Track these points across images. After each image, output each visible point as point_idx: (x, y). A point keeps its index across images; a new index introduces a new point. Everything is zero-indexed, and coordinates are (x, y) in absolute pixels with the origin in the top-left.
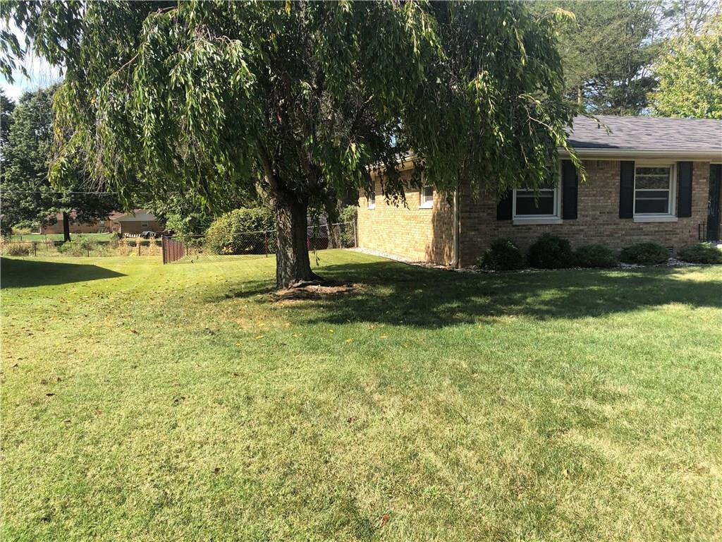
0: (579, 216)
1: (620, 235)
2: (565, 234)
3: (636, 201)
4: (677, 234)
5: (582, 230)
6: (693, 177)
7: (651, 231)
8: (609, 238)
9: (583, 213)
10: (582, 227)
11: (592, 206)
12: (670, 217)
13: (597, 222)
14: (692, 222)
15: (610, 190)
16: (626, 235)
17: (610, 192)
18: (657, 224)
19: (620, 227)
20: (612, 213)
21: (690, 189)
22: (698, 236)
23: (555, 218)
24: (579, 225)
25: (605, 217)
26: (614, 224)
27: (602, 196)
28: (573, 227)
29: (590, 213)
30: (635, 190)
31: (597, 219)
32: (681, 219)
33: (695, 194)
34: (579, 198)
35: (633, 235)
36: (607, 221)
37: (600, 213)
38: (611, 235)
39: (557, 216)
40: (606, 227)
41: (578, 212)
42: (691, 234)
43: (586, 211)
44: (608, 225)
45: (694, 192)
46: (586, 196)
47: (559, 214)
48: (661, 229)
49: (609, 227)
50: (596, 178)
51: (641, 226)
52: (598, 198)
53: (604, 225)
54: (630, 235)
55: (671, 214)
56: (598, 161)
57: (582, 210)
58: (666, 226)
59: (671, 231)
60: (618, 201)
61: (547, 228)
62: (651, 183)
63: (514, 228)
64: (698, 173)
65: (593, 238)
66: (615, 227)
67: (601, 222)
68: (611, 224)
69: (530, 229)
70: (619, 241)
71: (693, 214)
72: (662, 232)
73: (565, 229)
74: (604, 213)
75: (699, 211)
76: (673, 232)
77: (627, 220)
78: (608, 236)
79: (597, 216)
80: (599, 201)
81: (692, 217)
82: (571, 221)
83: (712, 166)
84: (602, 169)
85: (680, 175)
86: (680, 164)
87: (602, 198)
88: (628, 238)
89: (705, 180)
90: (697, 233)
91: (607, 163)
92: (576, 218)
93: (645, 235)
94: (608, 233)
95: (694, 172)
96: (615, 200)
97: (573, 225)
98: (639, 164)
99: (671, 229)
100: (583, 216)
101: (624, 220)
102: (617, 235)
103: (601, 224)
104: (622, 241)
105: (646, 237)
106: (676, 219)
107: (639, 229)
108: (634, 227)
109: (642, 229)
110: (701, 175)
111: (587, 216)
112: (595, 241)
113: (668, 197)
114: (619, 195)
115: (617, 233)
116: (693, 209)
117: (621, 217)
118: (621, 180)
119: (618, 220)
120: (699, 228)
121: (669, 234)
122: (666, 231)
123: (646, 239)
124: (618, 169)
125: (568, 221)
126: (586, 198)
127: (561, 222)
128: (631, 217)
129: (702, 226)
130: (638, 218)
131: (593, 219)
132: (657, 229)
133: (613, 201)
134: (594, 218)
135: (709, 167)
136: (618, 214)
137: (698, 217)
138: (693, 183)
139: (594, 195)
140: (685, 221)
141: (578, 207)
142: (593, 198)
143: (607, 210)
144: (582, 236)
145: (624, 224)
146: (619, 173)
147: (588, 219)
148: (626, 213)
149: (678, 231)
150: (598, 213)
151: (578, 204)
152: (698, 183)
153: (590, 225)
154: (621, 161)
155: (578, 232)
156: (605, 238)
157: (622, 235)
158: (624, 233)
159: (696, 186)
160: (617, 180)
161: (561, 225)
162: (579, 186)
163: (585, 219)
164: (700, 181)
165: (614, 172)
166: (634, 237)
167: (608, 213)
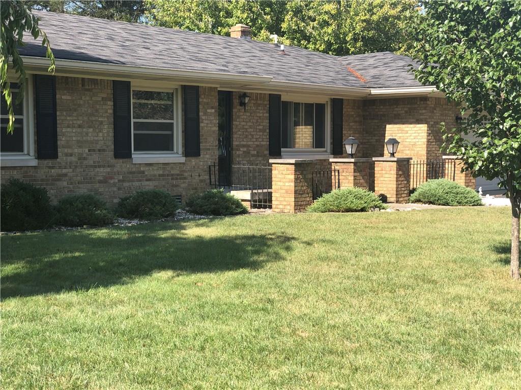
0: (60, 154)
1: (117, 181)
2: (42, 180)
3: (134, 134)
4: (185, 178)
5: (66, 175)
6: (201, 107)
7: (155, 175)
8: (102, 185)
9: (66, 150)
10: (64, 171)
11: (78, 141)
12: (175, 157)
13: (85, 162)
14: (202, 163)
15: (100, 119)
16: (123, 181)
17: (101, 123)
18: (160, 166)
19: (115, 170)
20: (104, 150)
21: (197, 120)
22: (209, 181)
23: (27, 158)
24: (60, 168)
25: (96, 157)
26: (108, 167)
27: (90, 127)
28: (53, 171)
29: (76, 150)
30: (133, 121)
31: (85, 159)
32: (188, 158)
33: (203, 127)
34: (58, 130)
35: (133, 181)
36: (99, 162)
37: (89, 151)
38: (104, 181)
39: (28, 154)
40: (98, 169)
41: (59, 150)
42: (201, 178)
43: (69, 147)
44: (99, 167)
45: (202, 125)
46: (68, 127)
47: (32, 152)
48: (167, 172)
49: (102, 169)
50: (82, 102)
51: (142, 169)
52: (85, 130)
53: (95, 167)
54: (129, 181)
55: (177, 153)
56: (83, 79)
57: (64, 147)
58: (172, 168)
59: (178, 175)
60: (112, 134)
61: (15, 172)
62: (154, 111)
64: (205, 100)
65: (81, 186)
66: (109, 170)
67: (91, 163)
68: (104, 166)
70: (115, 189)
71: (202, 152)
72: (168, 175)
73: (41, 174)
74: (94, 150)
75: (209, 149)
76: (180, 176)
77: (124, 160)
78: (100, 182)
79: (85, 155)
80: (87, 134)
81: (201, 156)
82: (50, 162)
83: (220, 92)
84: (89, 90)
85: (185, 103)
86: (184, 88)
87: (91, 130)
88: (126, 184)
89: (213, 111)
90: (207, 177)
91: (94, 82)
92: (55, 156)
93: (147, 180)
94: (101, 178)
95: (200, 100)
96: (108, 132)
97: (53, 167)
98: (136, 85)
99: (178, 172)
100: (66, 155)
101: (121, 160)
102: (112, 182)
103: (91, 166)
104: (119, 189)
105: (148, 183)
106: (183, 160)
107: (139, 173)
108: (134, 170)
109: (143, 172)
110: (208, 103)
111: (71, 155)
112: (83, 190)
113: (172, 130)
114: (113, 126)
115: (112, 178)
116: (202, 146)
117: (116, 156)
118: (114, 105)
119: (113, 161)
120: (210, 171)
121: (177, 179)
122: (172, 175)
123: (149, 186)
124: (110, 91)
125: (46, 162)
126: (69, 130)
127: (34, 163)
128: (129, 156)
129: (212, 168)
130: (139, 157)
131: (79, 159)
132: (161, 172)
133: (105, 135)
134: (82, 158)
135: (217, 94)
136: (112, 153)
137: (207, 156)
138: (201, 114)
139: (80, 126)
140: (194, 161)
141: (59, 143)
142: (79, 130)
143: (98, 147)
144: (65, 184)
145: (121, 165)
146: (112, 96)
147: (74, 159)
148: (122, 151)
149: (186, 174)
150: (87, 151)
151: (59, 137)
152: (205, 114)
153: (76, 167)
154: (113, 81)
155: (60, 177)
156: (97, 185)
157: (119, 181)
158: (121, 178)
159: (204, 118)
160: (109, 107)
161: (35, 167)
162: (58, 113)
163: (69, 159)
164: (208, 111)
165: (104, 95)
166: (134, 183)
167: (99, 150)
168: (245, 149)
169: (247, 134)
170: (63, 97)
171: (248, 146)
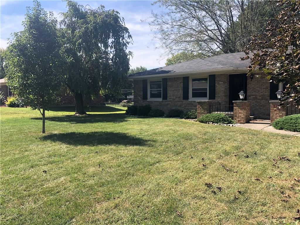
0: (168, 98)
1: (184, 106)
3: (192, 92)
5: (169, 104)
9: (170, 97)
10: (169, 103)
11: (173, 95)
15: (179, 88)
16: (186, 106)
17: (179, 89)
19: (183, 103)
21: (214, 87)
25: (177, 99)
27: (176, 91)
28: (166, 103)
29: (172, 97)
31: (175, 100)
33: (218, 89)
34: (168, 92)
35: (189, 106)
37: (176, 97)
38: (180, 106)
40: (178, 103)
41: (168, 97)
44: (179, 102)
49: (179, 103)
50: (174, 84)
51: (192, 103)
52: (175, 92)
54: (188, 106)
55: (208, 98)
56: (174, 78)
60: (182, 93)
61: (158, 103)
63: (148, 102)
64: (218, 79)
65: (174, 107)
66: (181, 103)
67: (176, 101)
68: (180, 102)
69: (152, 103)
71: (216, 98)
74: (177, 97)
75: (220, 97)
78: (179, 106)
80: (175, 93)
82: (165, 100)
84: (176, 81)
85: (209, 81)
86: (210, 76)
87: (176, 92)
88: (187, 107)
89: (222, 83)
91: (178, 78)
92: (167, 99)
93: (194, 106)
94: (179, 105)
95: (216, 79)
97: (166, 102)
100: (170, 98)
101: (185, 100)
102: (182, 106)
103: (176, 102)
105: (194, 107)
108: (189, 103)
109: (193, 104)
110: (220, 80)
111: (171, 99)
113: (207, 90)
114: (183, 90)
115: (182, 105)
116: (216, 95)
117: (184, 99)
119: (183, 100)
124: (182, 80)
126: (170, 92)
128: (187, 99)
131: (173, 100)
133: (181, 93)
136: (182, 98)
137: (219, 99)
138: (216, 84)
139: (173, 91)
141: (168, 95)
143: (178, 96)
144: (169, 106)
145: (185, 102)
146: (183, 82)
150: (175, 97)
151: (168, 94)
152: (219, 84)
153: (172, 102)
154: (183, 77)
155: (167, 104)
156: (178, 107)
157: (185, 106)
158: (185, 105)
159: (218, 85)
160: (182, 85)
161: (162, 102)
162: (168, 88)
163: (170, 99)
164: (220, 83)
165: (180, 82)
166: (189, 107)
167: (179, 97)
168: (254, 97)
169: (255, 90)
170: (169, 83)
171: (256, 95)
